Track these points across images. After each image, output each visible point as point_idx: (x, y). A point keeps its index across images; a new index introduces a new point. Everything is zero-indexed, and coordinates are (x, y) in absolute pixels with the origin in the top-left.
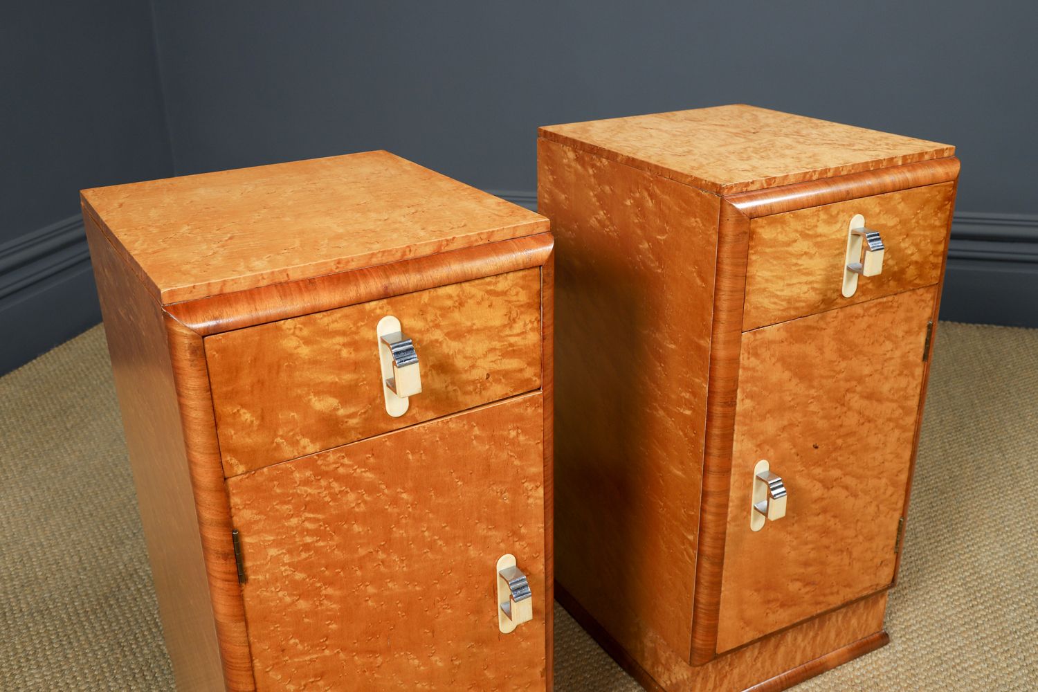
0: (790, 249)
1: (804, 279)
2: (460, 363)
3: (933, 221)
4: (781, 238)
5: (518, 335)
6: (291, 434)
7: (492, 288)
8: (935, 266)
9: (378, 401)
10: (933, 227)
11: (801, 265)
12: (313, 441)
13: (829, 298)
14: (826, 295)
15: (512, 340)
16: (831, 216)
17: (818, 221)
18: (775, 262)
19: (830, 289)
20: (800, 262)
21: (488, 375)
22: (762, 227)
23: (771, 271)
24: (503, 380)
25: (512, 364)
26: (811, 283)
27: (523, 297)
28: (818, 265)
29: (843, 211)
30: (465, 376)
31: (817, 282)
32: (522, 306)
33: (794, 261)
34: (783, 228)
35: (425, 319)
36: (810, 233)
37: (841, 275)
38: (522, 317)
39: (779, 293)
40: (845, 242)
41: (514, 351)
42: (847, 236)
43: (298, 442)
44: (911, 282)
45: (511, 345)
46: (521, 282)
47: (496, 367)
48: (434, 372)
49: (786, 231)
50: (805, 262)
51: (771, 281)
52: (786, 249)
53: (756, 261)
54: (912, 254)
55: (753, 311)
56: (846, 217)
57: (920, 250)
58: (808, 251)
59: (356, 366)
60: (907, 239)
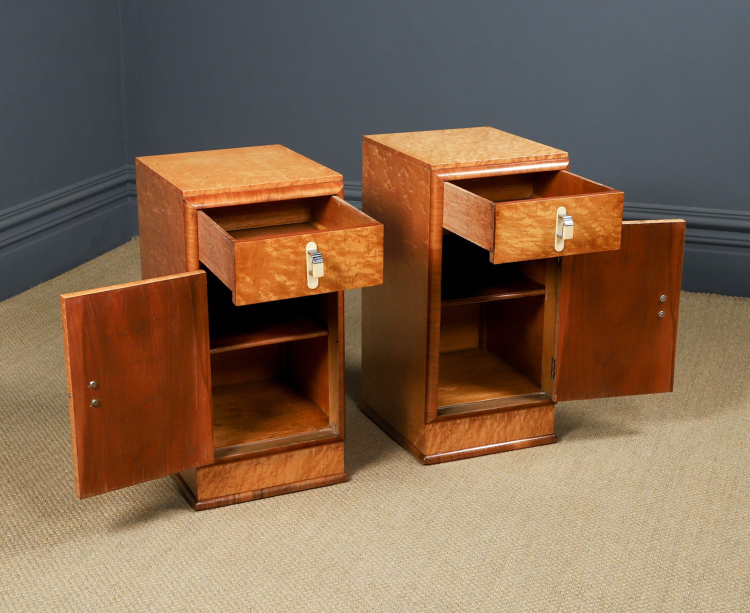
0: (521, 222)
1: (531, 239)
2: (343, 267)
3: (612, 214)
4: (515, 216)
5: (372, 257)
6: (266, 290)
7: (360, 233)
8: (616, 239)
9: (305, 280)
10: (613, 217)
11: (528, 231)
12: (275, 295)
13: (547, 251)
14: (545, 249)
15: (369, 259)
16: (545, 207)
17: (537, 209)
18: (512, 229)
19: (547, 246)
20: (527, 230)
21: (356, 275)
22: (503, 210)
23: (510, 233)
24: (364, 278)
25: (369, 271)
26: (535, 241)
27: (375, 239)
28: (539, 232)
29: (553, 204)
30: (345, 274)
31: (538, 242)
32: (374, 243)
33: (524, 229)
34: (516, 211)
35: (328, 245)
36: (533, 214)
37: (554, 239)
38: (374, 249)
39: (515, 245)
40: (555, 221)
41: (369, 265)
42: (556, 218)
43: (268, 294)
44: (600, 247)
45: (368, 261)
46: (374, 232)
47: (361, 271)
48: (331, 270)
49: (518, 213)
50: (530, 230)
51: (510, 239)
52: (519, 222)
53: (501, 227)
54: (600, 231)
55: (500, 253)
56: (554, 208)
57: (605, 230)
58: (532, 224)
59: (295, 263)
60: (595, 223)
